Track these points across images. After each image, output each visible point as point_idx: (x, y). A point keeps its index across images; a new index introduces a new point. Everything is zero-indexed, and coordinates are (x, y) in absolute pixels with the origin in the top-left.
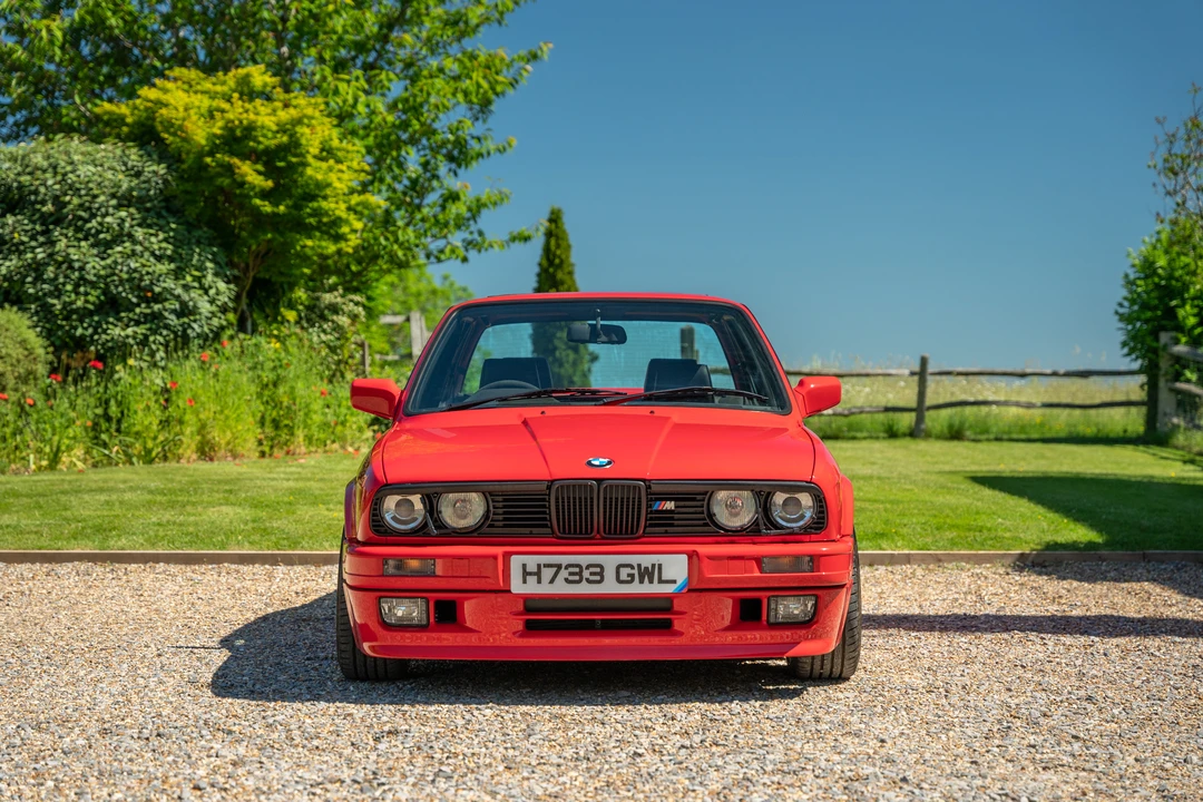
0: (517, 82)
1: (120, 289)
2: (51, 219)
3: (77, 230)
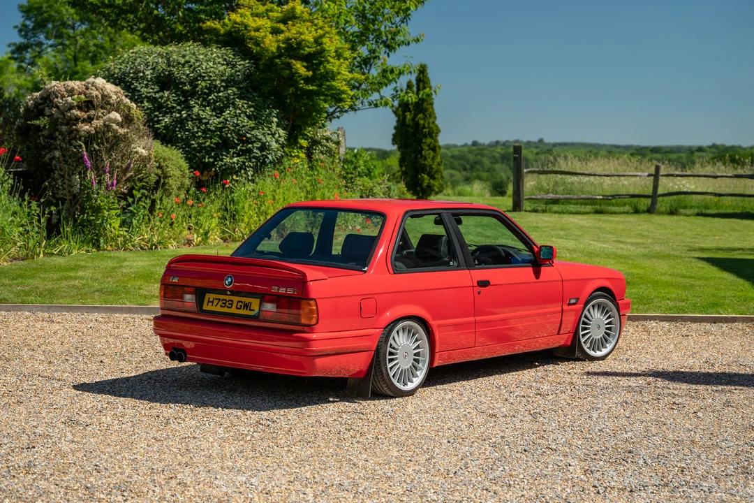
1: (229, 135)
2: (189, 93)
3: (204, 100)
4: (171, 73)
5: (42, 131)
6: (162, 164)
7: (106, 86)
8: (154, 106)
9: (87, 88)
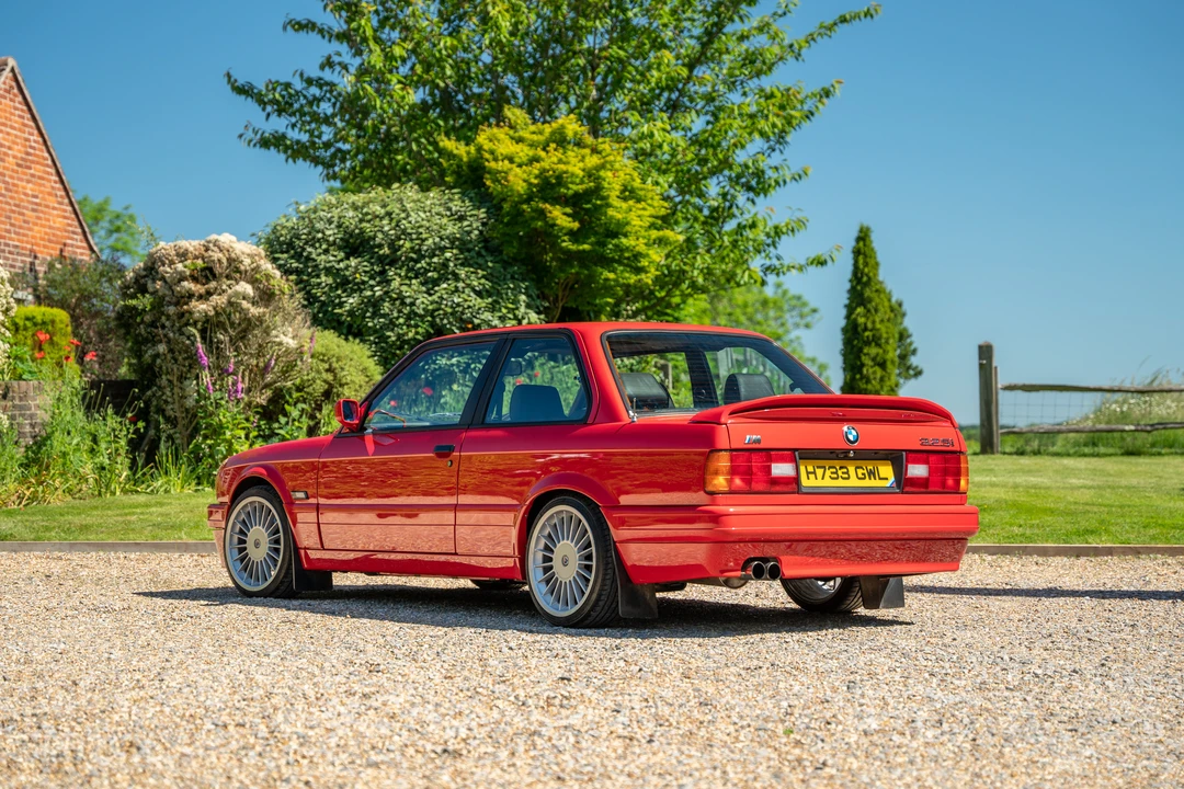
0: (812, 114)
1: (445, 321)
2: (387, 261)
3: (409, 270)
4: (362, 232)
5: (140, 314)
6: (335, 365)
7: (234, 245)
8: (335, 281)
9: (207, 250)
